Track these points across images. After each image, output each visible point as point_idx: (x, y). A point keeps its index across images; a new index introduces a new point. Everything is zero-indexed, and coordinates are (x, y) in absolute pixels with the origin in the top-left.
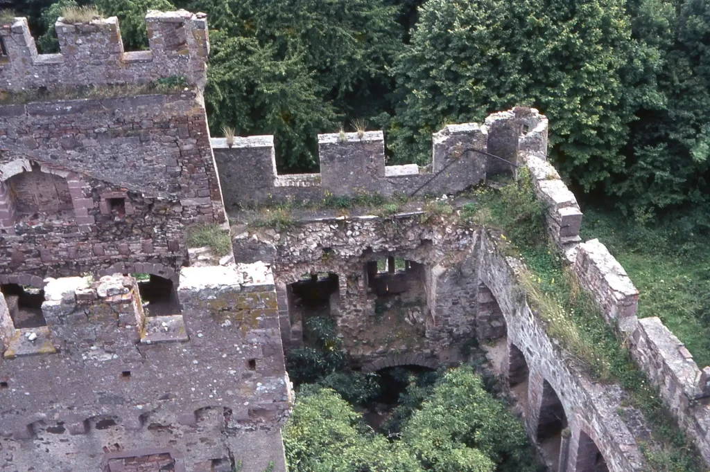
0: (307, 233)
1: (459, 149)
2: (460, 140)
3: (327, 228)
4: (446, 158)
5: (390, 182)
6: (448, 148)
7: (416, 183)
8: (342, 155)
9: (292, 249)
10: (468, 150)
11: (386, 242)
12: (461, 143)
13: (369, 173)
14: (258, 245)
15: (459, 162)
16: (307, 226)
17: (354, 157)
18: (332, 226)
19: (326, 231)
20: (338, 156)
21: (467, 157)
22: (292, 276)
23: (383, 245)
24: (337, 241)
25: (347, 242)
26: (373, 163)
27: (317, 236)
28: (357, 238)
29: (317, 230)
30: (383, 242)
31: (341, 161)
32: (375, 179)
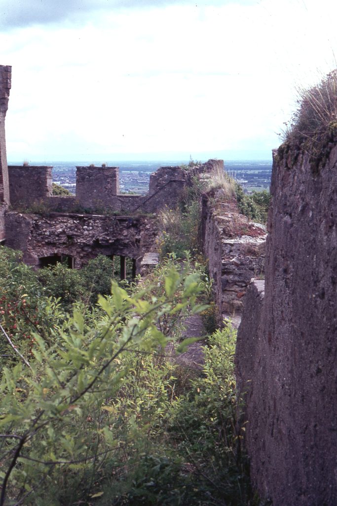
0: (57, 222)
1: (165, 180)
2: (166, 173)
3: (71, 221)
4: (157, 186)
5: (120, 200)
6: (159, 179)
7: (137, 202)
8: (90, 177)
9: (44, 230)
10: (171, 181)
11: (107, 235)
12: (167, 175)
13: (106, 192)
14: (21, 219)
15: (166, 190)
16: (58, 218)
17: (97, 179)
18: (75, 221)
19: (70, 223)
20: (87, 177)
21: (171, 186)
22: (42, 252)
23: (106, 237)
24: (77, 232)
25: (82, 233)
26: (109, 185)
27: (64, 225)
28: (91, 232)
29: (65, 221)
30: (106, 235)
31: (89, 181)
32: (110, 197)
